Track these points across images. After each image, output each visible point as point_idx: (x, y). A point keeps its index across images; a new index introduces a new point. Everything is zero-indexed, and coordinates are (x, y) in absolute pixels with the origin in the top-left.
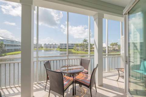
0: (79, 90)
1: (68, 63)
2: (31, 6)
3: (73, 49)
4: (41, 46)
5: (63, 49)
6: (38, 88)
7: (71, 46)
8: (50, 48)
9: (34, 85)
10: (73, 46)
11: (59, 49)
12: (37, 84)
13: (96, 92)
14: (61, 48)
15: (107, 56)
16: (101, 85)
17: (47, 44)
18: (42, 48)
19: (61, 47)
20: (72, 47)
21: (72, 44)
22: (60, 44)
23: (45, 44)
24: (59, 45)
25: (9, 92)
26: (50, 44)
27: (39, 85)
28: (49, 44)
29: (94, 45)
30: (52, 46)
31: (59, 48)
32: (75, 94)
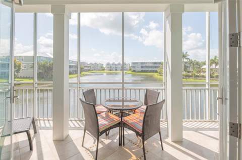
0: (133, 141)
1: (123, 95)
2: (63, 15)
3: (156, 72)
4: (102, 67)
5: (138, 72)
6: (78, 126)
7: (154, 67)
8: (116, 70)
9: (70, 122)
10: (156, 67)
11: (130, 72)
12: (78, 122)
13: (163, 149)
14: (134, 71)
15: (207, 86)
16: (180, 141)
17: (111, 63)
18: (103, 70)
19: (134, 69)
20: (155, 69)
21: (155, 63)
22: (134, 63)
23: (108, 64)
24: (131, 65)
25: (45, 125)
26: (116, 63)
27: (79, 123)
28: (113, 64)
29: (204, 64)
30: (118, 66)
31: (131, 70)
32: (124, 145)
